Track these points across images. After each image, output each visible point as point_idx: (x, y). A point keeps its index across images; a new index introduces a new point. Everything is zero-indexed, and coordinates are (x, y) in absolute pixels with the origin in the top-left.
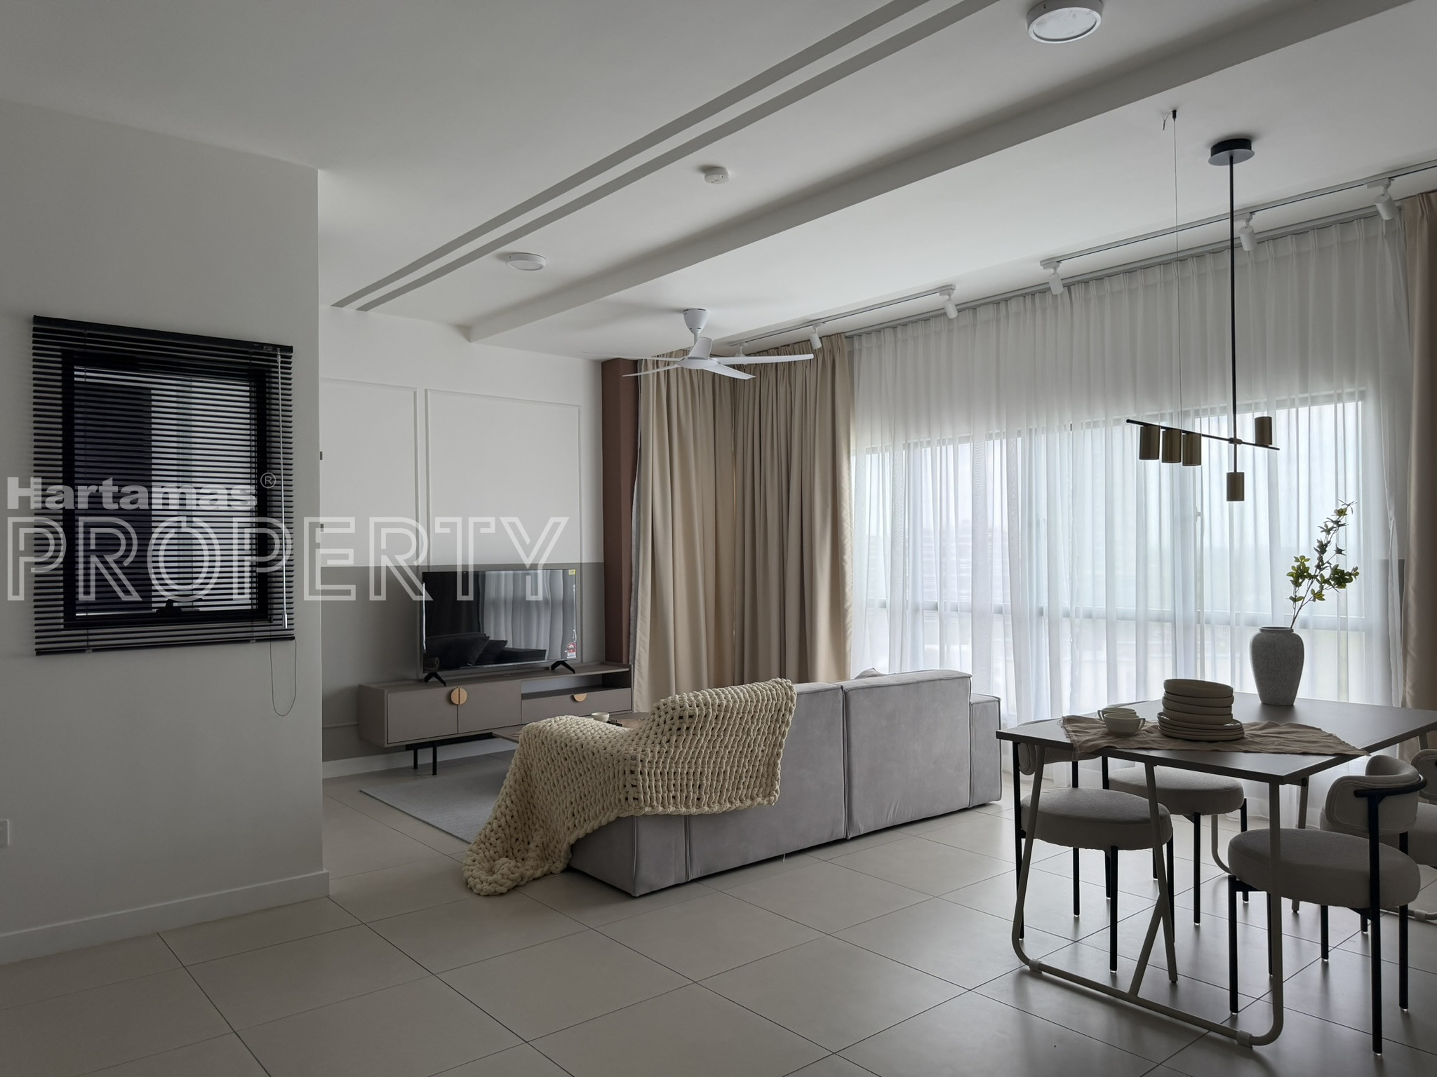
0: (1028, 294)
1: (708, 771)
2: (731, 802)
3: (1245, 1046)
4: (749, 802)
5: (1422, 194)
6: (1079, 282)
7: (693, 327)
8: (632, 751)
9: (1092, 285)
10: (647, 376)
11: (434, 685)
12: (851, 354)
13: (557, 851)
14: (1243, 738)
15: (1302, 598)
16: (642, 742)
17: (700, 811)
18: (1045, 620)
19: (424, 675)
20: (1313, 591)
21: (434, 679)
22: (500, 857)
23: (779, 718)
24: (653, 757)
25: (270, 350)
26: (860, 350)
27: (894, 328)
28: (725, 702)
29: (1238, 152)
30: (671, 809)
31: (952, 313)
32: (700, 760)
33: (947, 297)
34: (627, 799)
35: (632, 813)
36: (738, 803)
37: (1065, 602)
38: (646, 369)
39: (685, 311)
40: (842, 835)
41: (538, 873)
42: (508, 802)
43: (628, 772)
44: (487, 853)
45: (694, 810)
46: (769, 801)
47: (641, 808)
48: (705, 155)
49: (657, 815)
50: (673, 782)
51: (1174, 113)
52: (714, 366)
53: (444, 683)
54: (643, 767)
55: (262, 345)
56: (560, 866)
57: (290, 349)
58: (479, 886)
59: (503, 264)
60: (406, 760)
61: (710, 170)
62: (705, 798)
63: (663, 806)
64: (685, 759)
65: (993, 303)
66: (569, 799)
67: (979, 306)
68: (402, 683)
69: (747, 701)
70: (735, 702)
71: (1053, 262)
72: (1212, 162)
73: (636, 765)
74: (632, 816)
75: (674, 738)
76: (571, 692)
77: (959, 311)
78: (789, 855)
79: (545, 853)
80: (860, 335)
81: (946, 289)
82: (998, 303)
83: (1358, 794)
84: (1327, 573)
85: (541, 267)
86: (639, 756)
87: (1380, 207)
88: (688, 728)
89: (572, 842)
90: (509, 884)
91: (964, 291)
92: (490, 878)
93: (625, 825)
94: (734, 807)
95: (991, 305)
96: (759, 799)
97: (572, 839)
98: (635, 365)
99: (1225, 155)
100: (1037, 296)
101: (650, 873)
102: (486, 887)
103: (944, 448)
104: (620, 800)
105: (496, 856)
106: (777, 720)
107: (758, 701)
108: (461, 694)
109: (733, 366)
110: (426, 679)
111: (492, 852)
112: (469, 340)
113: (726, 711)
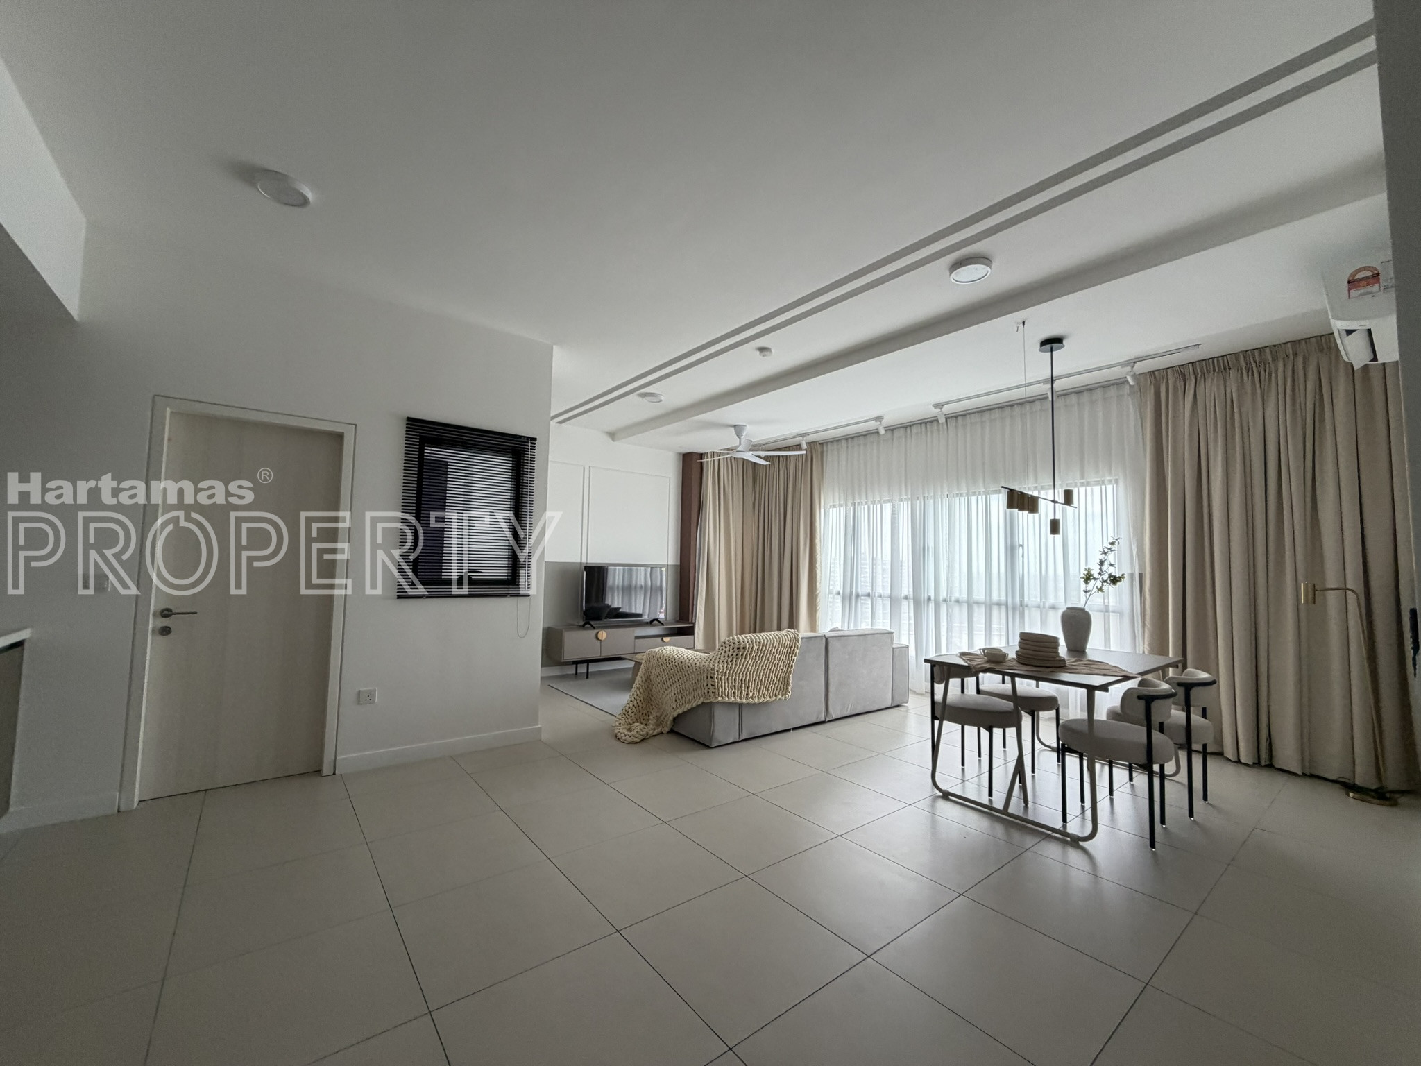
0: (923, 423)
1: (752, 679)
2: (764, 698)
3: (1075, 842)
4: (774, 698)
5: (1150, 372)
6: (952, 417)
7: (739, 436)
8: (711, 666)
9: (960, 419)
10: (708, 462)
11: (588, 629)
12: (822, 453)
13: (665, 721)
14: (1065, 666)
15: (1089, 591)
16: (717, 661)
17: (747, 701)
18: (932, 605)
19: (582, 623)
20: (1097, 587)
21: (588, 626)
22: (634, 723)
23: (791, 650)
24: (723, 670)
25: (525, 439)
26: (827, 451)
27: (847, 439)
28: (762, 641)
29: (1055, 345)
30: (733, 699)
31: (882, 432)
32: (748, 673)
33: (879, 423)
34: (708, 692)
35: (712, 700)
36: (768, 698)
37: (943, 594)
38: (707, 458)
39: (735, 426)
40: (823, 719)
41: (655, 733)
42: (638, 692)
43: (709, 677)
44: (627, 720)
45: (744, 701)
46: (785, 698)
47: (717, 698)
48: (761, 342)
49: (724, 702)
50: (734, 684)
51: (1024, 323)
52: (750, 456)
53: (594, 628)
54: (718, 675)
55: (521, 437)
56: (667, 729)
57: (535, 439)
58: (624, 738)
59: (640, 399)
60: (571, 670)
61: (762, 350)
62: (750, 695)
63: (728, 697)
64: (741, 671)
65: (903, 427)
66: (673, 691)
67: (895, 428)
68: (571, 627)
69: (774, 641)
70: (768, 641)
71: (940, 405)
72: (1040, 351)
73: (714, 674)
74: (711, 702)
75: (735, 659)
76: (662, 636)
77: (886, 430)
78: (794, 729)
79: (659, 722)
80: (827, 443)
81: (879, 419)
82: (906, 427)
83: (1139, 698)
84: (1106, 577)
85: (661, 401)
86: (716, 669)
87: (1129, 379)
88: (742, 655)
89: (675, 716)
90: (641, 737)
91: (889, 420)
92: (630, 734)
93: (708, 707)
94: (766, 700)
95: (902, 429)
96: (780, 697)
97: (675, 714)
98: (701, 456)
99: (1048, 347)
100: (928, 424)
101: (721, 734)
102: (629, 739)
103: (875, 506)
104: (704, 693)
105: (632, 722)
106: (790, 653)
107: (780, 641)
108: (603, 634)
109: (759, 457)
110: (584, 626)
111: (630, 720)
112: (613, 440)
113: (763, 646)
